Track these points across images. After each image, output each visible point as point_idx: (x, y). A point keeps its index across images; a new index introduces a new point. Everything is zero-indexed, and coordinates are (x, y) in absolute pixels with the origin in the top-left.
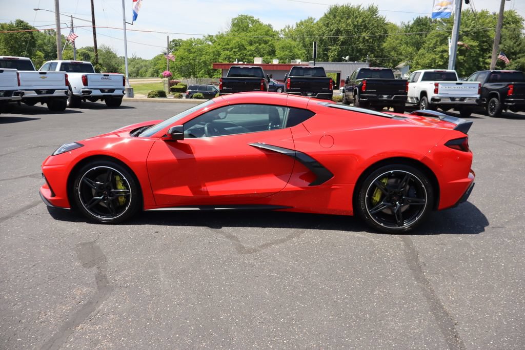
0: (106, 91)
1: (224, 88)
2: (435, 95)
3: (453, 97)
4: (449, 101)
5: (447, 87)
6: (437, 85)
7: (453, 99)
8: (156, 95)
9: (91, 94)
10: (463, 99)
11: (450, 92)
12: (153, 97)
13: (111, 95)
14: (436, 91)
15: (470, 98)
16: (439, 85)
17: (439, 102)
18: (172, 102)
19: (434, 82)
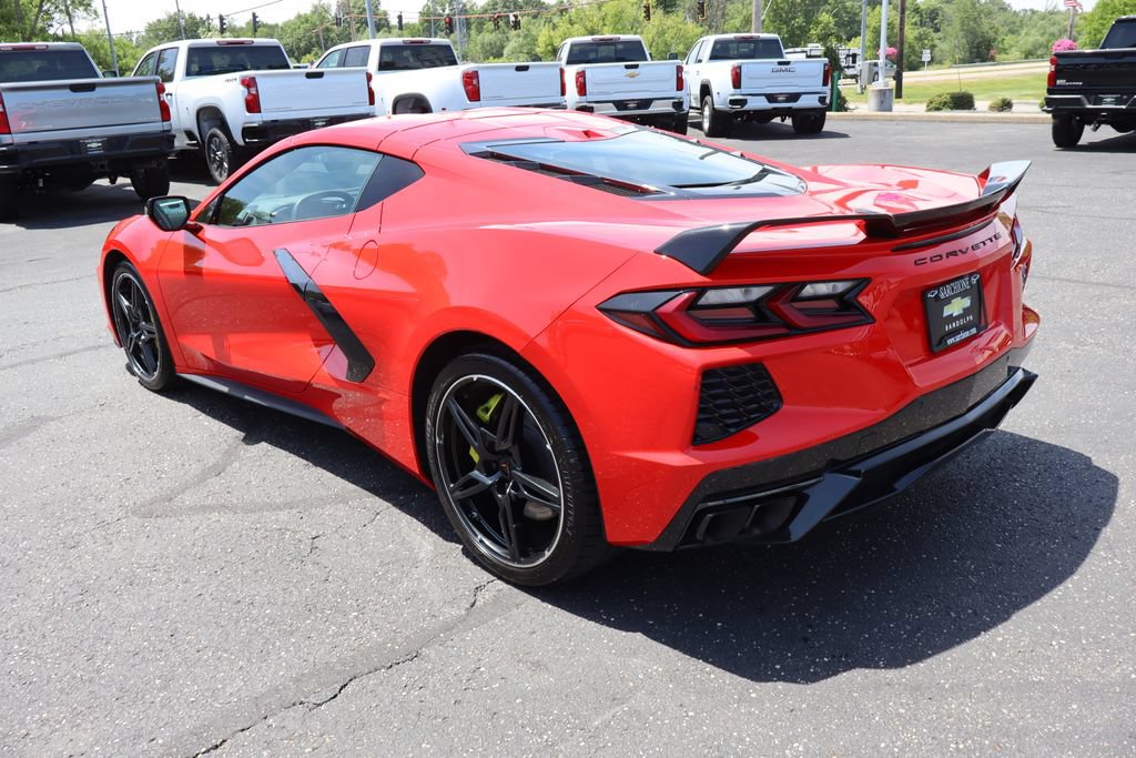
0: (781, 98)
1: (1059, 82)
8: (945, 103)
9: (746, 108)
12: (938, 109)
13: (790, 108)
18: (974, 122)
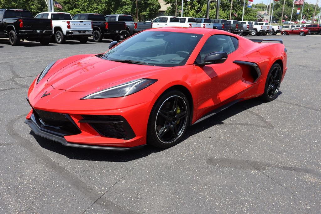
2: (69, 30)
3: (80, 31)
4: (78, 33)
5: (75, 24)
6: (68, 23)
7: (79, 32)
10: (84, 32)
11: (77, 28)
14: (69, 27)
15: (88, 31)
16: (70, 23)
17: (73, 34)
19: (66, 21)
